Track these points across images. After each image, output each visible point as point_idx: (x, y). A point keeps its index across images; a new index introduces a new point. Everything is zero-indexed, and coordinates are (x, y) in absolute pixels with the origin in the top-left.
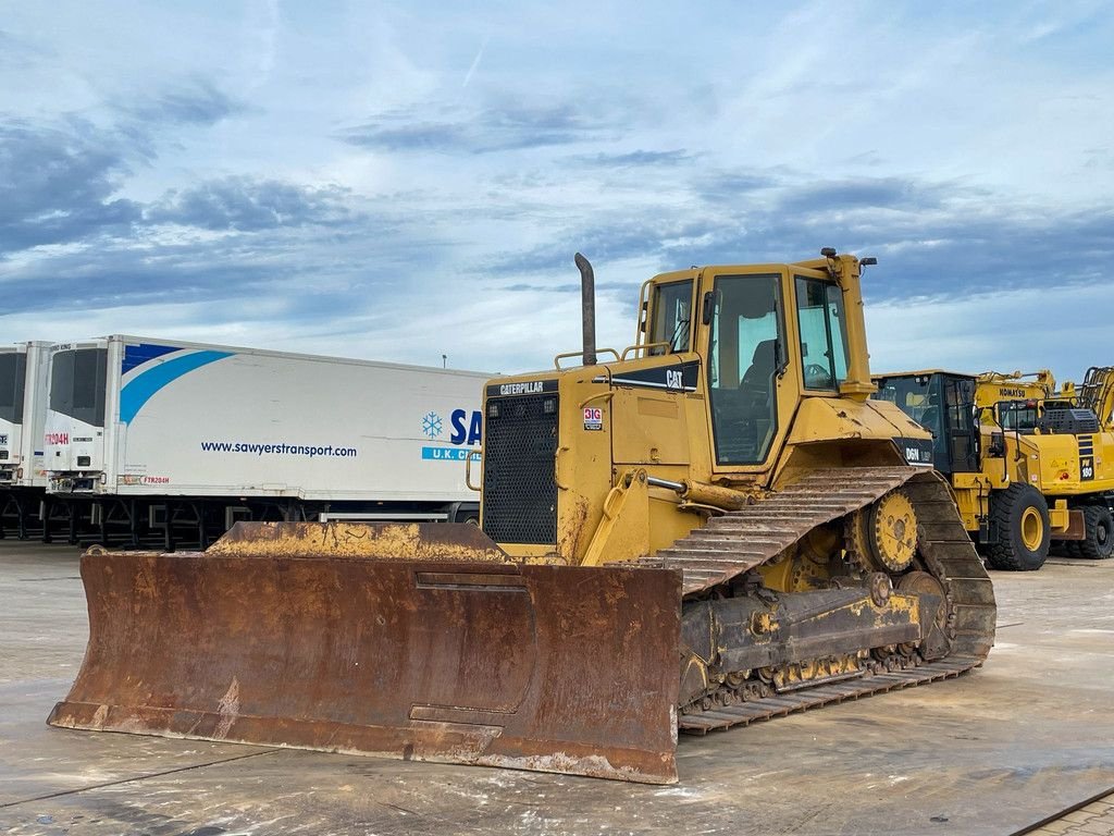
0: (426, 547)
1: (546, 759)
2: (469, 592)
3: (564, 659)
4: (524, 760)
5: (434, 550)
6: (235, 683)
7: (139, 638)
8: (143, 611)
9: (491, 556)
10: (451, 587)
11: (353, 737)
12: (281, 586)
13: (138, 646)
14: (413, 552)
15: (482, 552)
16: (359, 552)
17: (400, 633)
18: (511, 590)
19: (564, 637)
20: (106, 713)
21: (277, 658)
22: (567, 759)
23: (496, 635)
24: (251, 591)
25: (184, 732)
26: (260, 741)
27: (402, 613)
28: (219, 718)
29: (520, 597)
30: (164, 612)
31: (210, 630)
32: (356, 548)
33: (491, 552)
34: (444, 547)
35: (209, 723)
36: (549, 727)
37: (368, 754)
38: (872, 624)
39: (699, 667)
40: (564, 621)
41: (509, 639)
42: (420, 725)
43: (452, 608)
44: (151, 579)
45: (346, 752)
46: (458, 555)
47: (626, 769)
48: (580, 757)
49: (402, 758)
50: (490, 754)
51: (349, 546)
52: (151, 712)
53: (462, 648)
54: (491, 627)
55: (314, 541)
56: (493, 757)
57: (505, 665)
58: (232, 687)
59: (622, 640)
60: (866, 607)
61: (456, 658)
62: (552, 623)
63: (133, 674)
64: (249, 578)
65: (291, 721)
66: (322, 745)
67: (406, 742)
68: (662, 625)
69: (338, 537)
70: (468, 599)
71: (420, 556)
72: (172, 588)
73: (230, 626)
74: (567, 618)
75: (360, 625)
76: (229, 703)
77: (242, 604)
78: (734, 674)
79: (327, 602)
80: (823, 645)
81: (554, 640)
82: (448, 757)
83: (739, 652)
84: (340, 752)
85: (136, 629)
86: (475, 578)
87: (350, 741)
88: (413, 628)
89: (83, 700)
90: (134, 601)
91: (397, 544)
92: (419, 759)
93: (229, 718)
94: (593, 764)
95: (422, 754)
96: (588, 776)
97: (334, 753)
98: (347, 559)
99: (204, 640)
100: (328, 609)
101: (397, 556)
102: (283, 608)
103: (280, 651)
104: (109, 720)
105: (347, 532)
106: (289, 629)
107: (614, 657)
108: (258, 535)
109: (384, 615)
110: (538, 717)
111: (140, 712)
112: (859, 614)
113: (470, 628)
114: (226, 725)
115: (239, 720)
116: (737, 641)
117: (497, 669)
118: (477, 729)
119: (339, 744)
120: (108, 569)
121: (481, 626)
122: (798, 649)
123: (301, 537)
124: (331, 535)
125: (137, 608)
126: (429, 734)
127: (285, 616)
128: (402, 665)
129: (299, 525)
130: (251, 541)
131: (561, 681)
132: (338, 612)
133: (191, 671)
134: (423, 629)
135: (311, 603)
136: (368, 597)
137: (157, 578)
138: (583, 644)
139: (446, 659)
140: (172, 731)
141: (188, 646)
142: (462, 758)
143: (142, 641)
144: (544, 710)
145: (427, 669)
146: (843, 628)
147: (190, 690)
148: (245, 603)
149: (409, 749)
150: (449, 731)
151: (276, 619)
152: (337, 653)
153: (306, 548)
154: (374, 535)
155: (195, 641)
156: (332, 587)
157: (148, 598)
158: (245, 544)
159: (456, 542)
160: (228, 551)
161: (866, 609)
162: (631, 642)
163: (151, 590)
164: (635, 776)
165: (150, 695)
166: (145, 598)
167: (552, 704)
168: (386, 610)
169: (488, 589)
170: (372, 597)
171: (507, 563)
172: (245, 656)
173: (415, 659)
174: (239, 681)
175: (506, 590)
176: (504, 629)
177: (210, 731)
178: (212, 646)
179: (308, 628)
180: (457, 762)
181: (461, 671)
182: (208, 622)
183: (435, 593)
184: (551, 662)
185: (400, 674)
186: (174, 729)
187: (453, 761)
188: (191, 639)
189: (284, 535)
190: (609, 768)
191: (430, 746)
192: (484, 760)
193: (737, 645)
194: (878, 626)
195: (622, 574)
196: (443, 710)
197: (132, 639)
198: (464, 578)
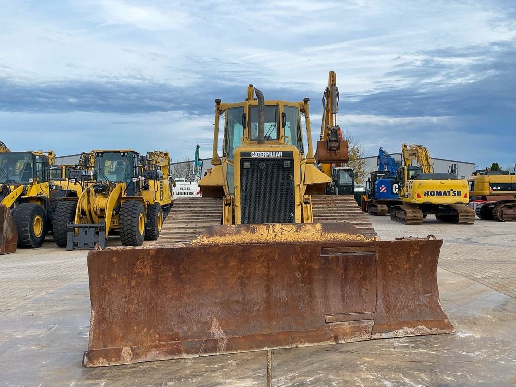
0: (326, 235)
1: (401, 331)
2: (347, 256)
3: (390, 284)
4: (392, 333)
5: (329, 237)
6: (214, 320)
7: (135, 301)
8: (138, 284)
9: (359, 238)
10: (338, 255)
11: (303, 337)
12: (241, 260)
13: (135, 307)
14: (319, 238)
15: (354, 236)
16: (289, 239)
17: (308, 280)
18: (368, 254)
19: (389, 274)
20: (130, 352)
21: (237, 302)
22: (410, 329)
23: (358, 276)
24: (221, 265)
25: (196, 353)
26: (250, 349)
27: (310, 270)
28: (216, 341)
29: (371, 257)
30: (155, 283)
31: (189, 291)
32: (287, 237)
33: (359, 236)
34: (336, 235)
35: (210, 345)
36: (394, 316)
37: (316, 344)
40: (390, 267)
41: (364, 278)
42: (334, 325)
43: (337, 265)
44: (148, 263)
45: (303, 346)
46: (343, 238)
47: (434, 329)
48: (414, 327)
49: (334, 343)
50: (376, 333)
51: (283, 236)
52: (164, 345)
53: (342, 285)
54: (356, 273)
55: (262, 235)
56: (378, 334)
57: (364, 291)
58: (214, 322)
59: (414, 273)
61: (339, 290)
62: (384, 268)
63: (137, 324)
64: (221, 257)
65: (262, 335)
66: (288, 344)
67: (332, 335)
68: (431, 264)
69: (276, 232)
70: (346, 260)
71: (323, 239)
72: (163, 267)
73: (204, 287)
74: (391, 265)
75: (286, 278)
76: (216, 331)
77: (213, 273)
79: (268, 267)
81: (385, 276)
82: (357, 338)
84: (300, 346)
85: (132, 296)
86: (352, 249)
87: (302, 340)
88: (316, 277)
89: (105, 346)
90: (132, 278)
91: (310, 234)
92: (343, 342)
93: (223, 339)
94: (420, 329)
95: (343, 339)
96: (421, 335)
97: (297, 347)
98: (282, 243)
99: (186, 297)
100: (269, 271)
101: (310, 240)
102: (240, 273)
103: (238, 297)
104: (135, 355)
105: (281, 229)
106: (243, 284)
107: (411, 281)
108: (225, 232)
109: (300, 272)
110: (387, 312)
111: (157, 347)
113: (345, 274)
114: (223, 344)
115: (229, 340)
117: (360, 293)
118: (363, 322)
119: (297, 342)
120: (115, 259)
121: (351, 272)
123: (253, 232)
124: (272, 231)
125: (133, 283)
126: (342, 329)
127: (240, 278)
128: (312, 297)
129: (252, 226)
130: (221, 236)
131: (391, 295)
132: (274, 272)
133: (180, 317)
134: (321, 277)
135: (259, 268)
136: (293, 263)
137: (153, 262)
138: (398, 277)
139: (334, 291)
140: (187, 354)
141: (174, 302)
142: (364, 338)
143: (138, 304)
144: (388, 309)
145: (326, 297)
147: (186, 328)
148: (216, 272)
149: (336, 338)
150: (350, 326)
151: (235, 280)
152: (274, 294)
153: (257, 238)
154: (297, 229)
155: (179, 298)
156: (273, 259)
157: (143, 275)
158: (217, 238)
159: (342, 232)
160: (206, 242)
162: (418, 274)
163: (147, 270)
164: (439, 331)
165: (158, 336)
166: (141, 276)
167: (390, 306)
168: (302, 269)
169: (356, 254)
170: (295, 262)
171: (367, 241)
172: (215, 303)
173: (318, 293)
174: (217, 318)
175: (365, 254)
176: (362, 273)
177: (215, 349)
178: (192, 300)
179: (255, 282)
180: (363, 340)
181: (343, 296)
182: (188, 286)
183: (330, 258)
184: (385, 287)
185: (311, 301)
186: (188, 352)
187: (361, 339)
188: (176, 298)
189: (243, 232)
190: (428, 330)
191: (345, 335)
192: (374, 336)
195: (420, 243)
196: (341, 316)
197: (130, 303)
198: (346, 250)
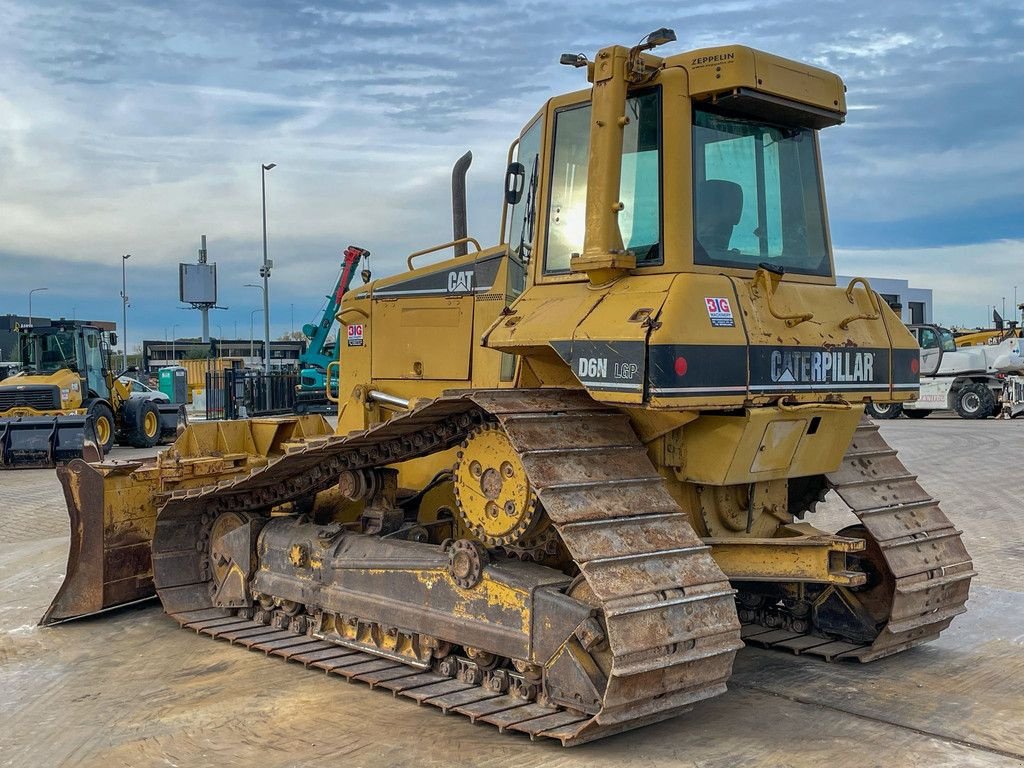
38: (450, 608)
39: (239, 577)
60: (441, 581)
78: (267, 597)
80: (365, 606)
83: (275, 578)
112: (430, 587)
116: (279, 566)
122: (334, 598)
146: (403, 596)
161: (441, 584)
193: (278, 570)
194: (459, 615)
